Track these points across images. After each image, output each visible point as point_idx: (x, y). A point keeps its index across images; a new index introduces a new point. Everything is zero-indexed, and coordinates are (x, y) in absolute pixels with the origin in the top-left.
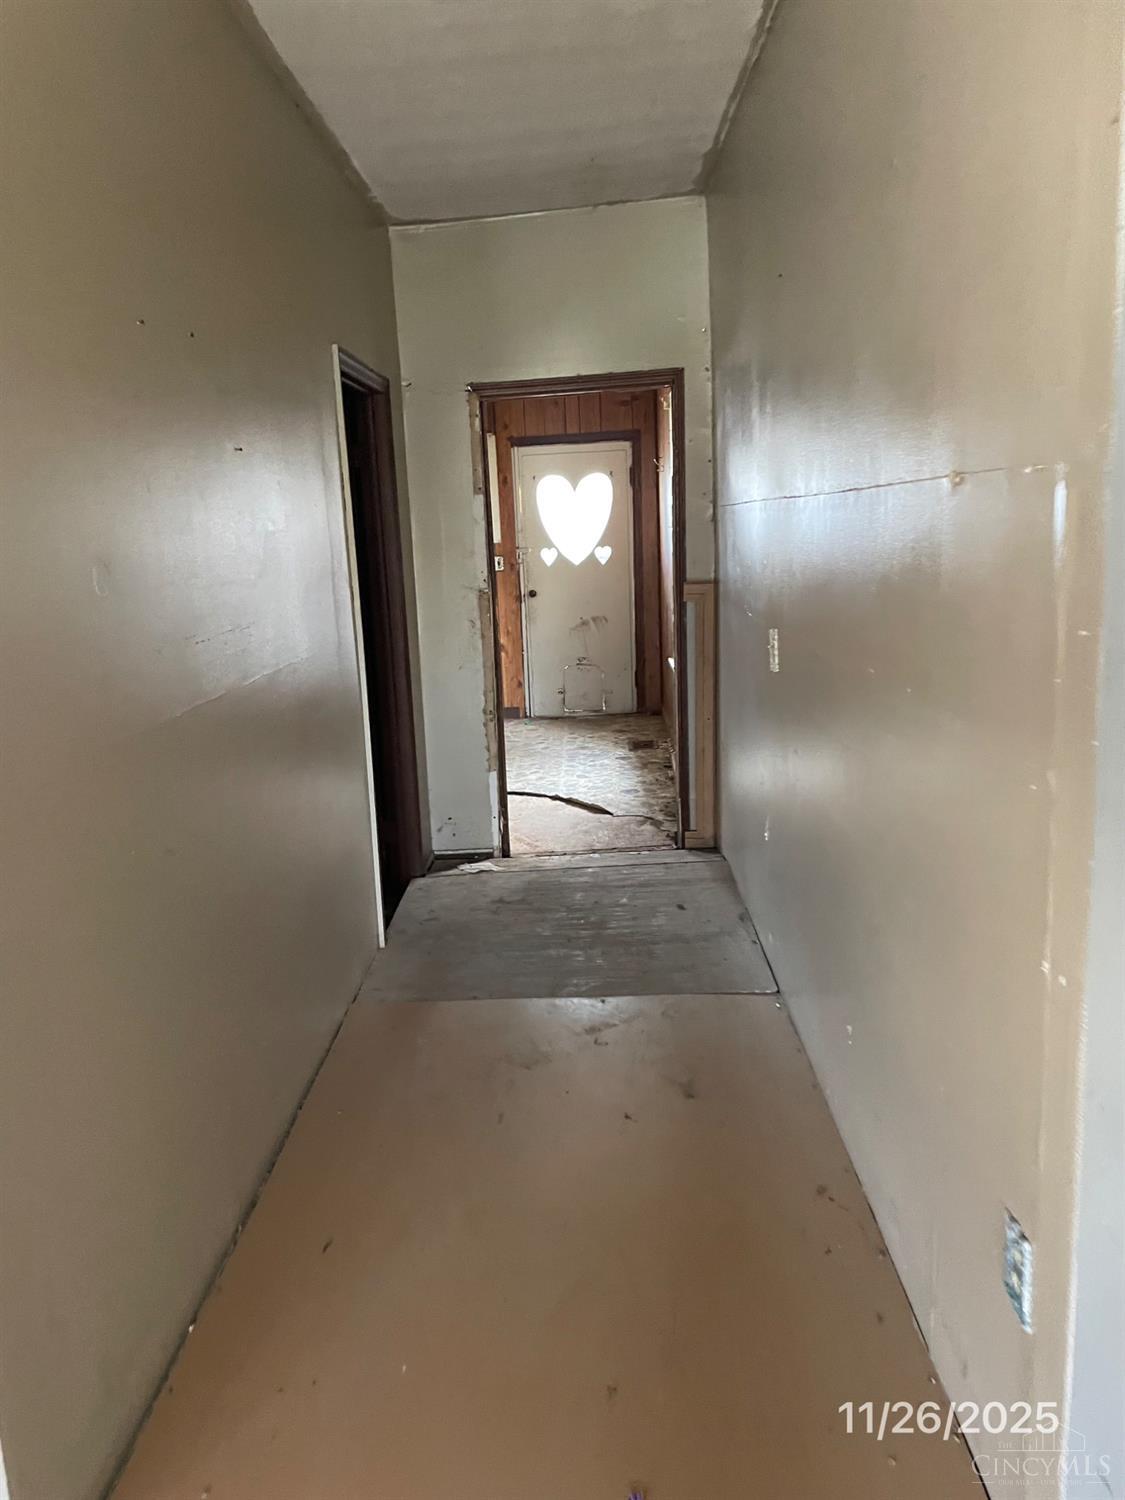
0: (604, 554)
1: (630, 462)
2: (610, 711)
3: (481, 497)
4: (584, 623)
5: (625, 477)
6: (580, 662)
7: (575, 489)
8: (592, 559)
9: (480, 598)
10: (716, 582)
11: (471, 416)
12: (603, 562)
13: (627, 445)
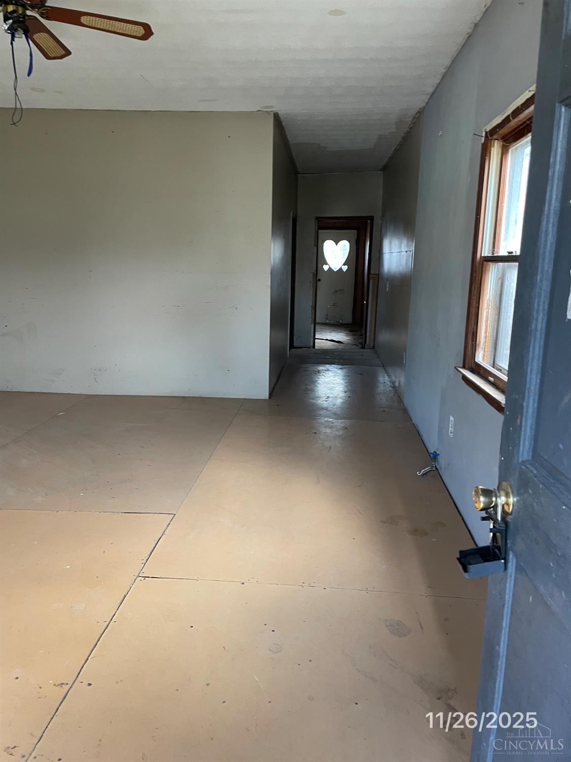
0: (345, 268)
1: (356, 237)
2: (343, 323)
3: (316, 248)
4: (336, 291)
5: (354, 242)
6: (334, 305)
7: (337, 245)
8: (341, 269)
9: (313, 275)
10: (378, 275)
11: (316, 225)
12: (344, 271)
13: (355, 231)
